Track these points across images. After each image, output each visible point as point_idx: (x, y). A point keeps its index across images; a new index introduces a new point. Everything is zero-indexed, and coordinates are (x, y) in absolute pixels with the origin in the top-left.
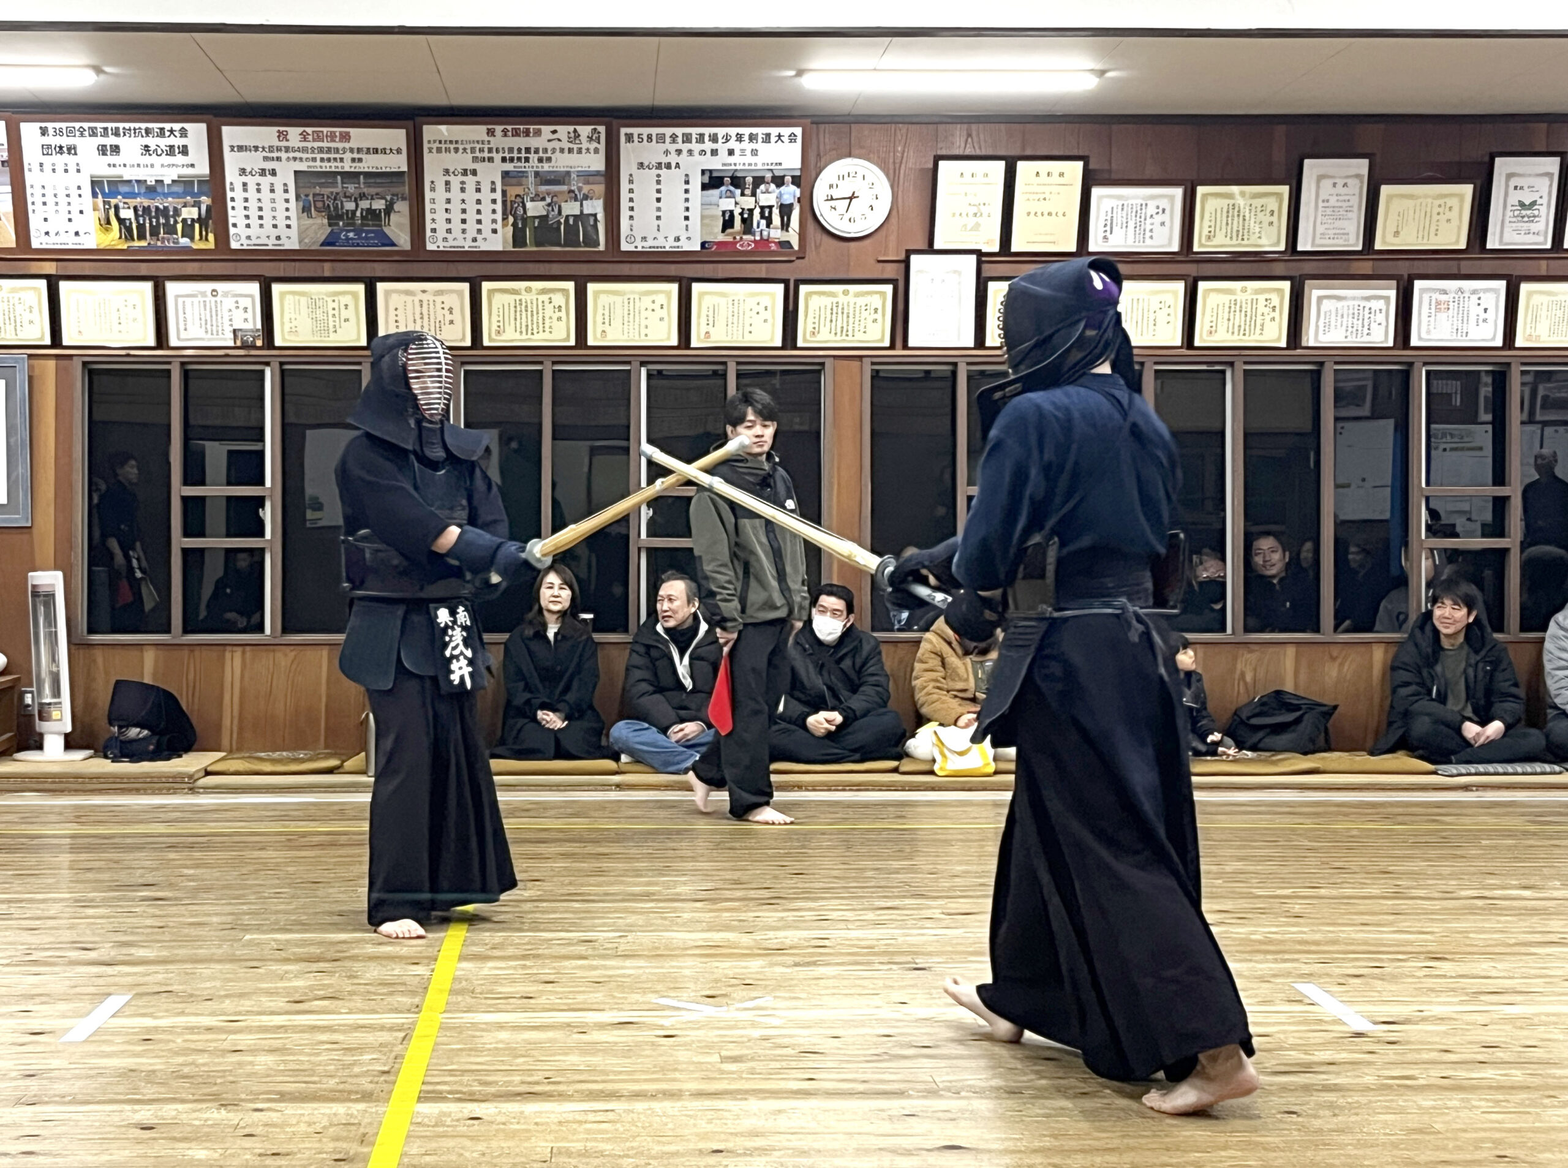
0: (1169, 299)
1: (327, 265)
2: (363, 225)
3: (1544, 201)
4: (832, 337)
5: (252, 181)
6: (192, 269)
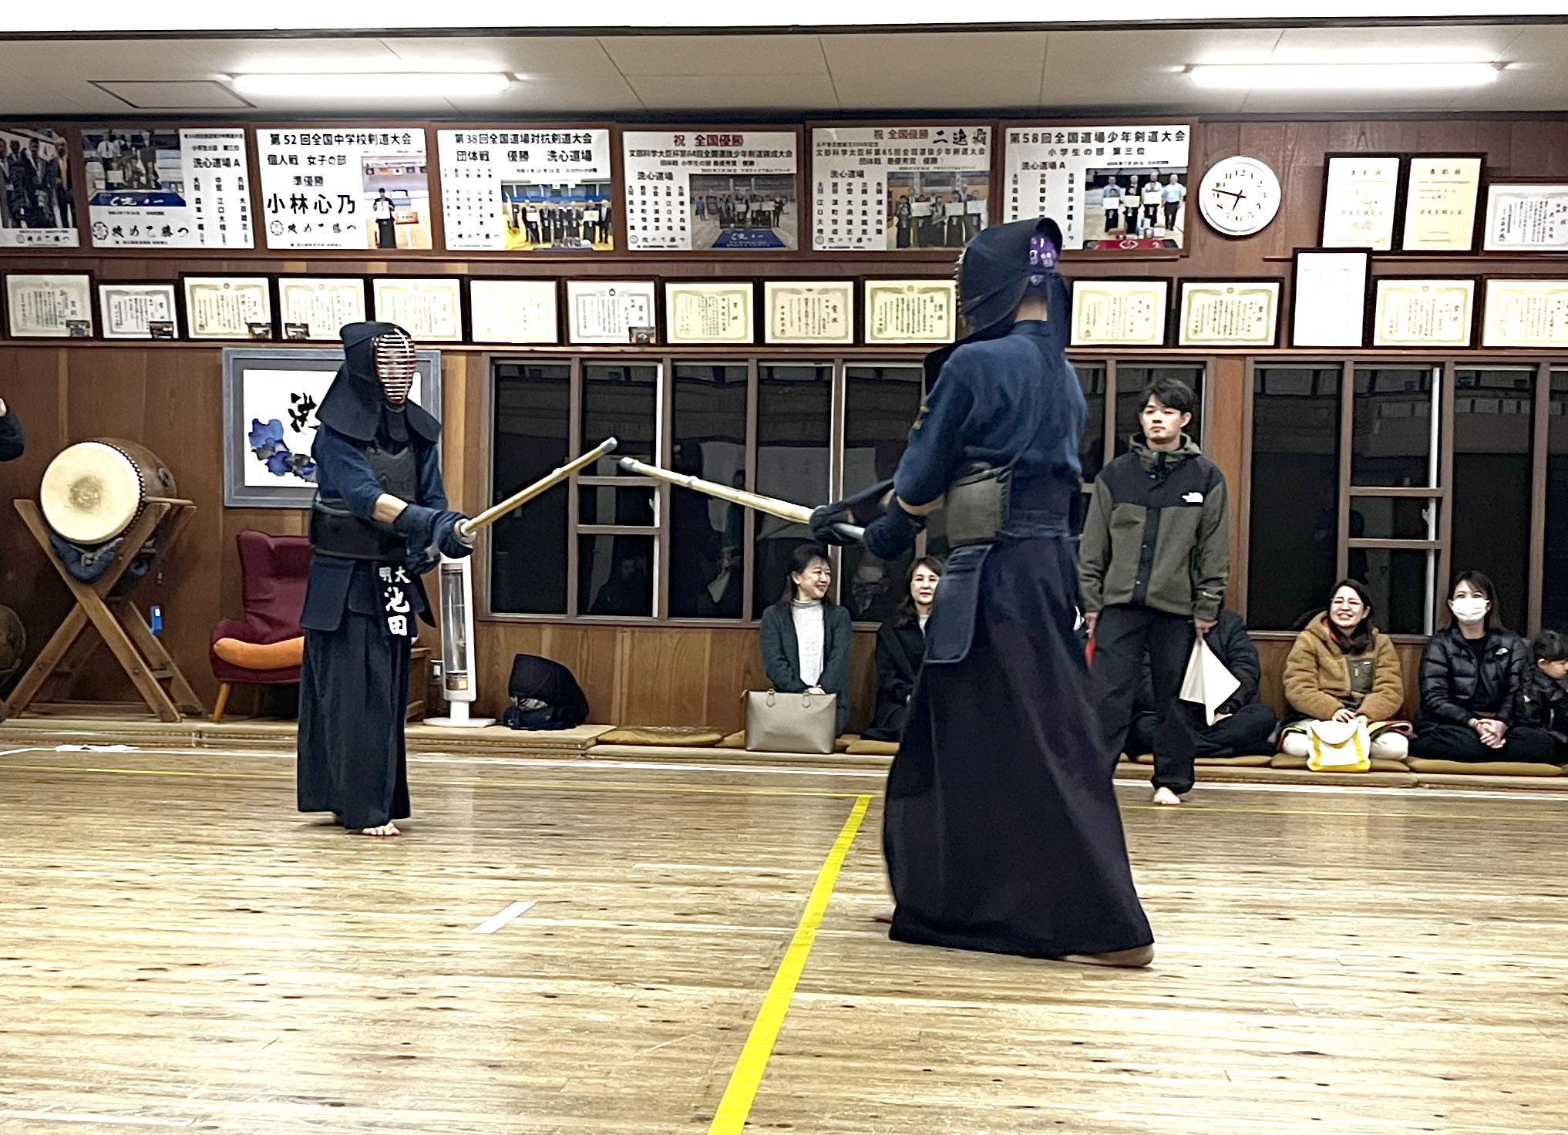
1: (717, 266)
2: (754, 225)
4: (1215, 336)
5: (649, 184)
6: (592, 269)
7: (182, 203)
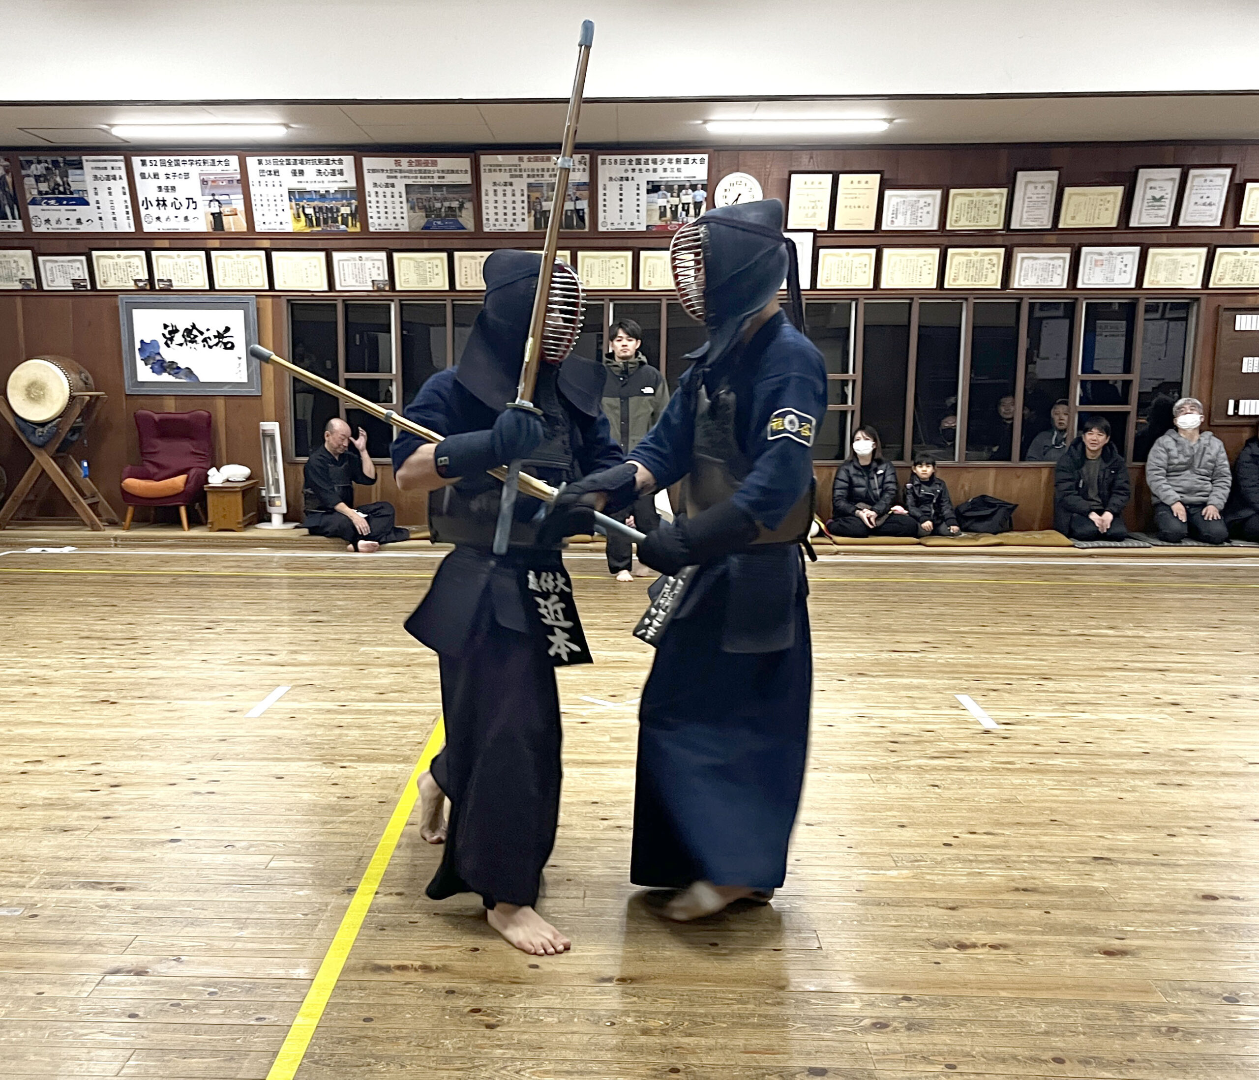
0: (929, 259)
1: (425, 241)
2: (447, 216)
3: (1169, 196)
5: (381, 190)
6: (348, 244)
7: (87, 204)
